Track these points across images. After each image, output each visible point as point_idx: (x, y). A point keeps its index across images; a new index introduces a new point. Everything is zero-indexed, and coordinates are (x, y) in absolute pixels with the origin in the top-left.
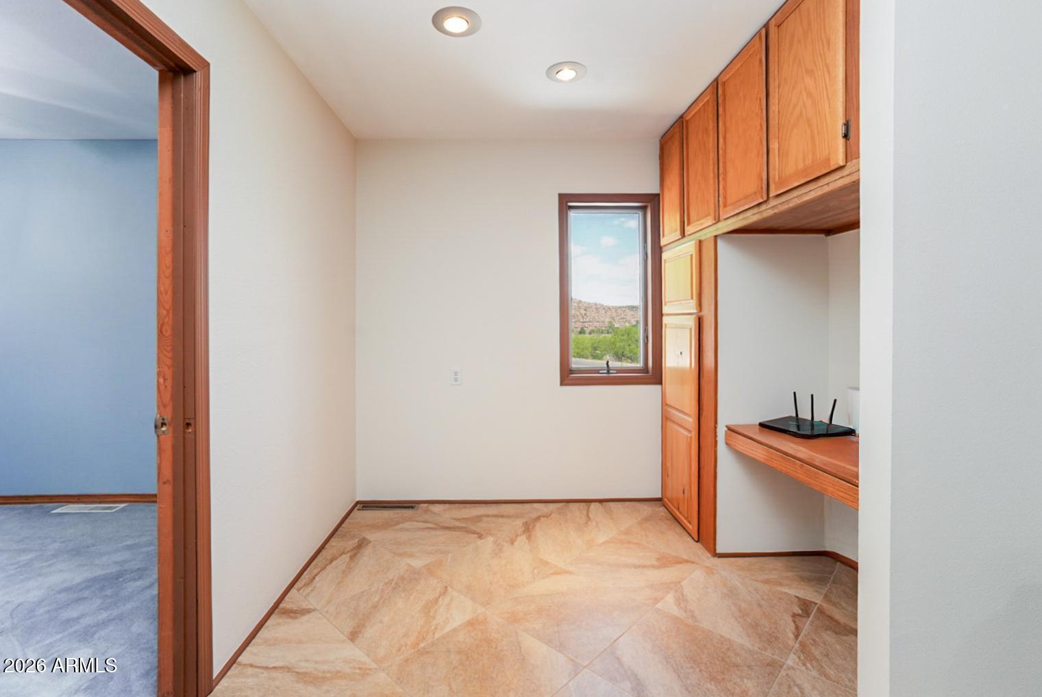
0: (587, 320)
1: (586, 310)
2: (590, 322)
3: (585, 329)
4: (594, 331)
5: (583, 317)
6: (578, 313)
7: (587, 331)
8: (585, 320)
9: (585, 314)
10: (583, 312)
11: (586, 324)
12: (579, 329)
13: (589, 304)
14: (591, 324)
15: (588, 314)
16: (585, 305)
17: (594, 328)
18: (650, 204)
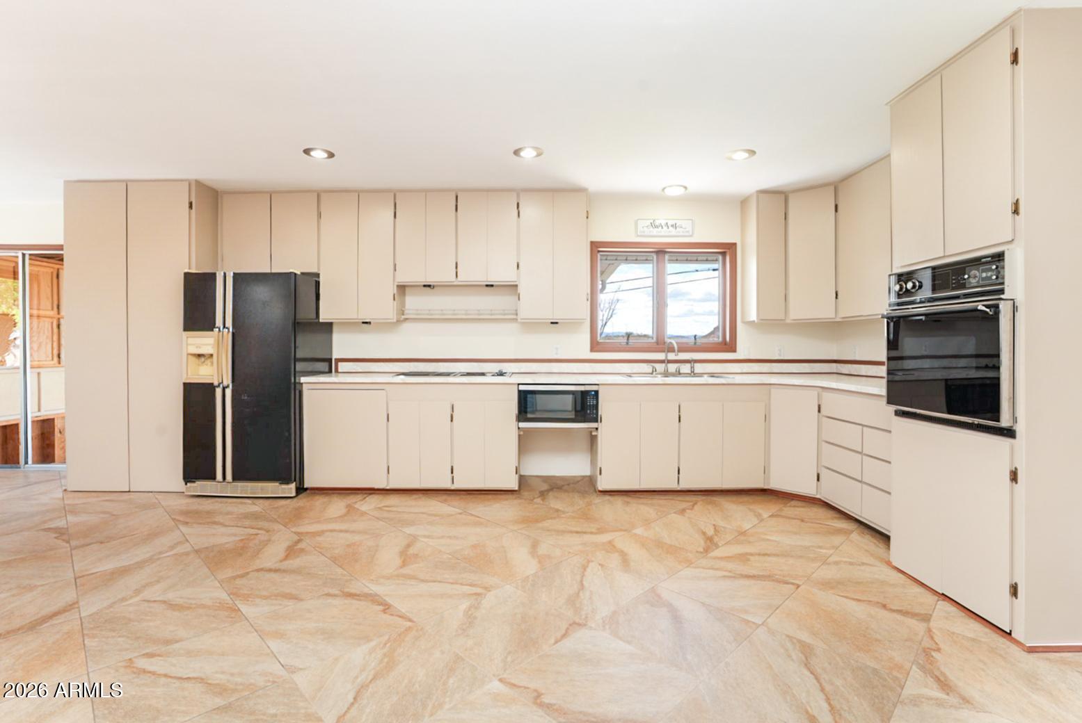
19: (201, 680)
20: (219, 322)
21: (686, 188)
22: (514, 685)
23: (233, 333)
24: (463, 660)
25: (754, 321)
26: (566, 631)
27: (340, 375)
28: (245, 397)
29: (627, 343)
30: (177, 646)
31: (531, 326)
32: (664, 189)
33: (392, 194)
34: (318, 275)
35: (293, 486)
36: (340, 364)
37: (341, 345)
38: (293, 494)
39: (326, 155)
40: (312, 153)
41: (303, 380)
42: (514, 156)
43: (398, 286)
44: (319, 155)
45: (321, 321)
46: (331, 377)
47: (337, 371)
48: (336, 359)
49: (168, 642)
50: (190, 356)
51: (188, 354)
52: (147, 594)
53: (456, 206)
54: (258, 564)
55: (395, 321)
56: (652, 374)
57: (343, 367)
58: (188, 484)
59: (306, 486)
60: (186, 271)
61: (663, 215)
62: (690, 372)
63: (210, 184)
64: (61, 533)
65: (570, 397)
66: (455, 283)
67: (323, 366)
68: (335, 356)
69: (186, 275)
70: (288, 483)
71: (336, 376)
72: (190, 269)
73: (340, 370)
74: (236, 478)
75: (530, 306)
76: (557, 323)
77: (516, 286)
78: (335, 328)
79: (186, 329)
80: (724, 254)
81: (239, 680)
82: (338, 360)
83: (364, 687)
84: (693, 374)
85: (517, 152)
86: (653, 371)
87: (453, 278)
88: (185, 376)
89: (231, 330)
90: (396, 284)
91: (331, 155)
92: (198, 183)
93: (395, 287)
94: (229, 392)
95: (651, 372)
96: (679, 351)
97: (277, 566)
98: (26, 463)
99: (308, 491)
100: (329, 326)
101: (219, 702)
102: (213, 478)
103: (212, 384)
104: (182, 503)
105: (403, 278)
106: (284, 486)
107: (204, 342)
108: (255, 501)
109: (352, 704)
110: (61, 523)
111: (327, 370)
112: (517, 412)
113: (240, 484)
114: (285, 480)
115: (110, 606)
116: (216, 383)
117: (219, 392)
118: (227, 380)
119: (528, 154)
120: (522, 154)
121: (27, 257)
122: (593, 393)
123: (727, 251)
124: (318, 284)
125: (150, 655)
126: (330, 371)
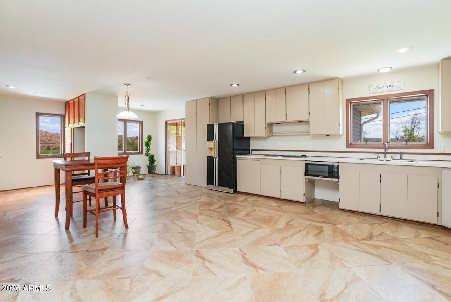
0: (52, 142)
1: (50, 137)
2: (54, 143)
3: (50, 147)
4: (56, 148)
5: (49, 141)
6: (46, 139)
7: (52, 148)
8: (50, 143)
9: (50, 139)
10: (49, 138)
11: (51, 145)
12: (46, 148)
13: (53, 134)
14: (54, 144)
15: (52, 139)
16: (50, 134)
17: (56, 147)
18: (63, 117)
19: (181, 227)
20: (215, 139)
21: (391, 68)
22: (242, 251)
23: (218, 142)
24: (235, 241)
25: (440, 132)
26: (271, 245)
27: (253, 155)
28: (221, 161)
29: (366, 144)
30: (182, 220)
31: (316, 137)
32: (378, 70)
33: (265, 92)
34: (243, 122)
35: (233, 190)
36: (253, 151)
37: (253, 145)
38: (233, 192)
39: (237, 85)
40: (233, 85)
41: (237, 156)
42: (294, 74)
43: (267, 124)
44: (235, 85)
45: (244, 137)
46: (250, 156)
47: (251, 154)
48: (251, 150)
49: (181, 219)
50: (209, 149)
51: (208, 148)
52: (184, 209)
53: (286, 93)
54: (211, 208)
55: (266, 136)
56: (377, 159)
57: (253, 152)
58: (208, 185)
59: (237, 190)
60: (208, 124)
61: (384, 82)
62: (400, 159)
63: (215, 97)
64: (179, 193)
65: (327, 167)
66: (286, 122)
67: (247, 152)
68: (251, 148)
69: (208, 125)
70: (231, 189)
71: (251, 156)
72: (210, 123)
73: (252, 153)
74: (219, 185)
75: (314, 129)
76: (329, 136)
77: (309, 121)
78: (251, 139)
79: (208, 140)
80: (427, 96)
81: (187, 229)
82: (252, 150)
83: (209, 238)
84: (401, 159)
85: (295, 72)
86: (378, 158)
87: (285, 120)
88: (207, 154)
89: (217, 141)
90: (266, 123)
91: (238, 85)
92: (211, 97)
93: (266, 124)
94: (217, 159)
95: (377, 158)
96: (388, 148)
97: (214, 210)
98: (182, 176)
99: (239, 192)
100: (248, 139)
101: (181, 231)
102: (213, 184)
103: (213, 157)
104: (206, 191)
105: (269, 121)
106: (230, 189)
107: (211, 144)
108: (223, 193)
109: (203, 241)
110: (180, 191)
111: (249, 153)
112: (305, 172)
113: (220, 187)
114: (231, 188)
115: (177, 209)
116: (214, 157)
117: (215, 159)
118: (216, 156)
119: (299, 72)
120: (297, 72)
121: (182, 122)
122: (336, 166)
123: (429, 94)
124: (243, 125)
125: (177, 220)
126: (249, 154)
